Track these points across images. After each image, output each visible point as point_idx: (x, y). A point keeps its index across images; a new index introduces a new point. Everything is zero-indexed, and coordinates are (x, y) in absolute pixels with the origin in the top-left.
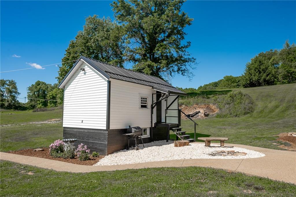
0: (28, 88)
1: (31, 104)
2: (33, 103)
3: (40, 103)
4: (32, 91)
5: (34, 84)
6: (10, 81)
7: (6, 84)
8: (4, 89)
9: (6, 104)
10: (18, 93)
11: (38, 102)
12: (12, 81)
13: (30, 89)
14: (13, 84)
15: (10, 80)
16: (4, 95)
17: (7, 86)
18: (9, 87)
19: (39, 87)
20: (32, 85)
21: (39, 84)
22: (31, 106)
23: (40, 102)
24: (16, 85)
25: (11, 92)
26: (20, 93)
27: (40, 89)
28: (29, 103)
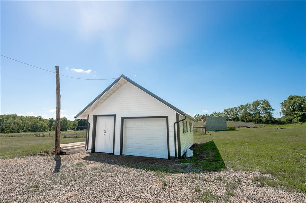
0: (281, 104)
1: (287, 118)
2: (289, 117)
3: (297, 117)
4: (286, 106)
5: (286, 99)
6: (264, 101)
7: (260, 104)
8: (259, 108)
9: (264, 120)
10: (273, 109)
11: (295, 116)
12: (265, 101)
13: (284, 104)
14: (266, 102)
15: (262, 100)
16: (261, 112)
17: (261, 105)
18: (263, 105)
19: (293, 101)
20: (285, 100)
21: (292, 99)
22: (289, 120)
23: (297, 115)
24: (269, 103)
25: (265, 109)
26: (274, 110)
27: (294, 103)
28: (284, 117)
